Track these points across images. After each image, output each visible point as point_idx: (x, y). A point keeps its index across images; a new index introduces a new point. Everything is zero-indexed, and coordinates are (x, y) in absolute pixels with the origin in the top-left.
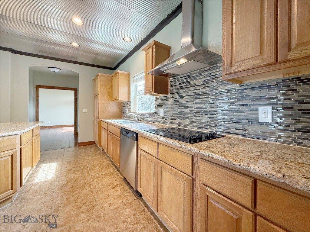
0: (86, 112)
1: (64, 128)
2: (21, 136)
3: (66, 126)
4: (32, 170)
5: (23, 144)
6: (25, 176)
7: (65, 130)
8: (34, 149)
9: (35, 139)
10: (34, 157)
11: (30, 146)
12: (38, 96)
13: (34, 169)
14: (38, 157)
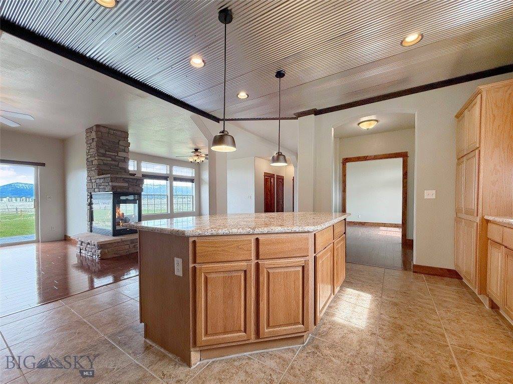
0: (434, 197)
1: (382, 228)
2: (315, 234)
3: (385, 225)
4: (333, 296)
5: (318, 250)
6: (321, 306)
7: (383, 232)
8: (335, 261)
9: (338, 243)
10: (335, 274)
11: (329, 254)
12: (345, 175)
13: (335, 293)
14: (342, 276)
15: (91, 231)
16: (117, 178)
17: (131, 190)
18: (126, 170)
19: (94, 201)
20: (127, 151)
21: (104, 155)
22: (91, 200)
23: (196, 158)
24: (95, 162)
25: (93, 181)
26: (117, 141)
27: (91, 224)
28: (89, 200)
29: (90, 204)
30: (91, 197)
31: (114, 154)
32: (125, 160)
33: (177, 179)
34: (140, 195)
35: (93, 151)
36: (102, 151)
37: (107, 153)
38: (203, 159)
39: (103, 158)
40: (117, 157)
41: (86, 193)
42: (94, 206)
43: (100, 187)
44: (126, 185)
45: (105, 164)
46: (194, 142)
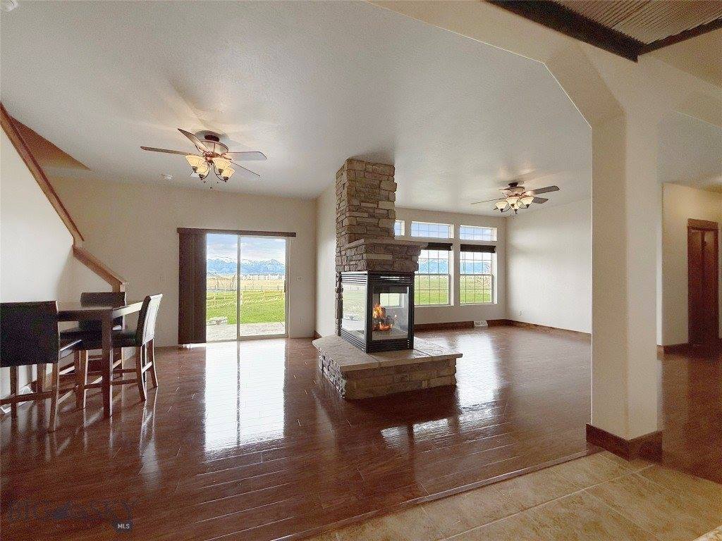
15: (339, 334)
16: (374, 245)
17: (397, 267)
18: (389, 232)
19: (344, 286)
20: (391, 199)
21: (358, 209)
22: (340, 284)
23: (513, 200)
24: (346, 222)
25: (343, 253)
26: (376, 183)
27: (340, 323)
28: (338, 283)
29: (340, 290)
30: (340, 280)
31: (372, 205)
32: (390, 216)
33: (466, 247)
34: (411, 276)
35: (344, 204)
36: (356, 202)
37: (363, 204)
38: (528, 201)
39: (356, 214)
40: (377, 211)
41: (335, 273)
42: (344, 294)
43: (352, 263)
44: (389, 257)
45: (359, 224)
46: (511, 168)
